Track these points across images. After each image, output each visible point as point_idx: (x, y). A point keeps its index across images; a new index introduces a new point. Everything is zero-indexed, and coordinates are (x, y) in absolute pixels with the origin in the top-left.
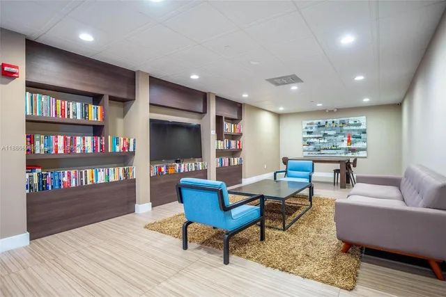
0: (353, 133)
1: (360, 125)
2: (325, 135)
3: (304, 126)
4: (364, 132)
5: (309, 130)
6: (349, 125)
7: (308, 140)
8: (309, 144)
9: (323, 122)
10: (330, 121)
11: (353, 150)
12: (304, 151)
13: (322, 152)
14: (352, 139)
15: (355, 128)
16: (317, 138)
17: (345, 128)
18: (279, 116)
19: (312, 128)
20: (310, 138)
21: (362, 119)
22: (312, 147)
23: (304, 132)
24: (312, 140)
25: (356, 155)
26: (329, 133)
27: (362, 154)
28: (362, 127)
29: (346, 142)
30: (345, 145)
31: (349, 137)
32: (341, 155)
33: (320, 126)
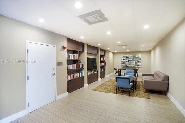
0: (137, 60)
1: (139, 57)
2: (129, 60)
3: (122, 57)
4: (140, 60)
5: (124, 59)
6: (136, 57)
7: (123, 62)
8: (124, 63)
9: (128, 56)
10: (130, 56)
11: (137, 65)
12: (122, 66)
13: (128, 66)
14: (137, 62)
15: (137, 58)
16: (126, 61)
17: (135, 58)
18: (114, 53)
19: (124, 58)
20: (124, 61)
21: (140, 55)
22: (124, 64)
23: (122, 59)
24: (125, 62)
25: (138, 67)
26: (130, 60)
27: (140, 67)
28: (140, 58)
29: (135, 63)
30: (134, 64)
31: (136, 61)
32: (134, 67)
33: (127, 57)
